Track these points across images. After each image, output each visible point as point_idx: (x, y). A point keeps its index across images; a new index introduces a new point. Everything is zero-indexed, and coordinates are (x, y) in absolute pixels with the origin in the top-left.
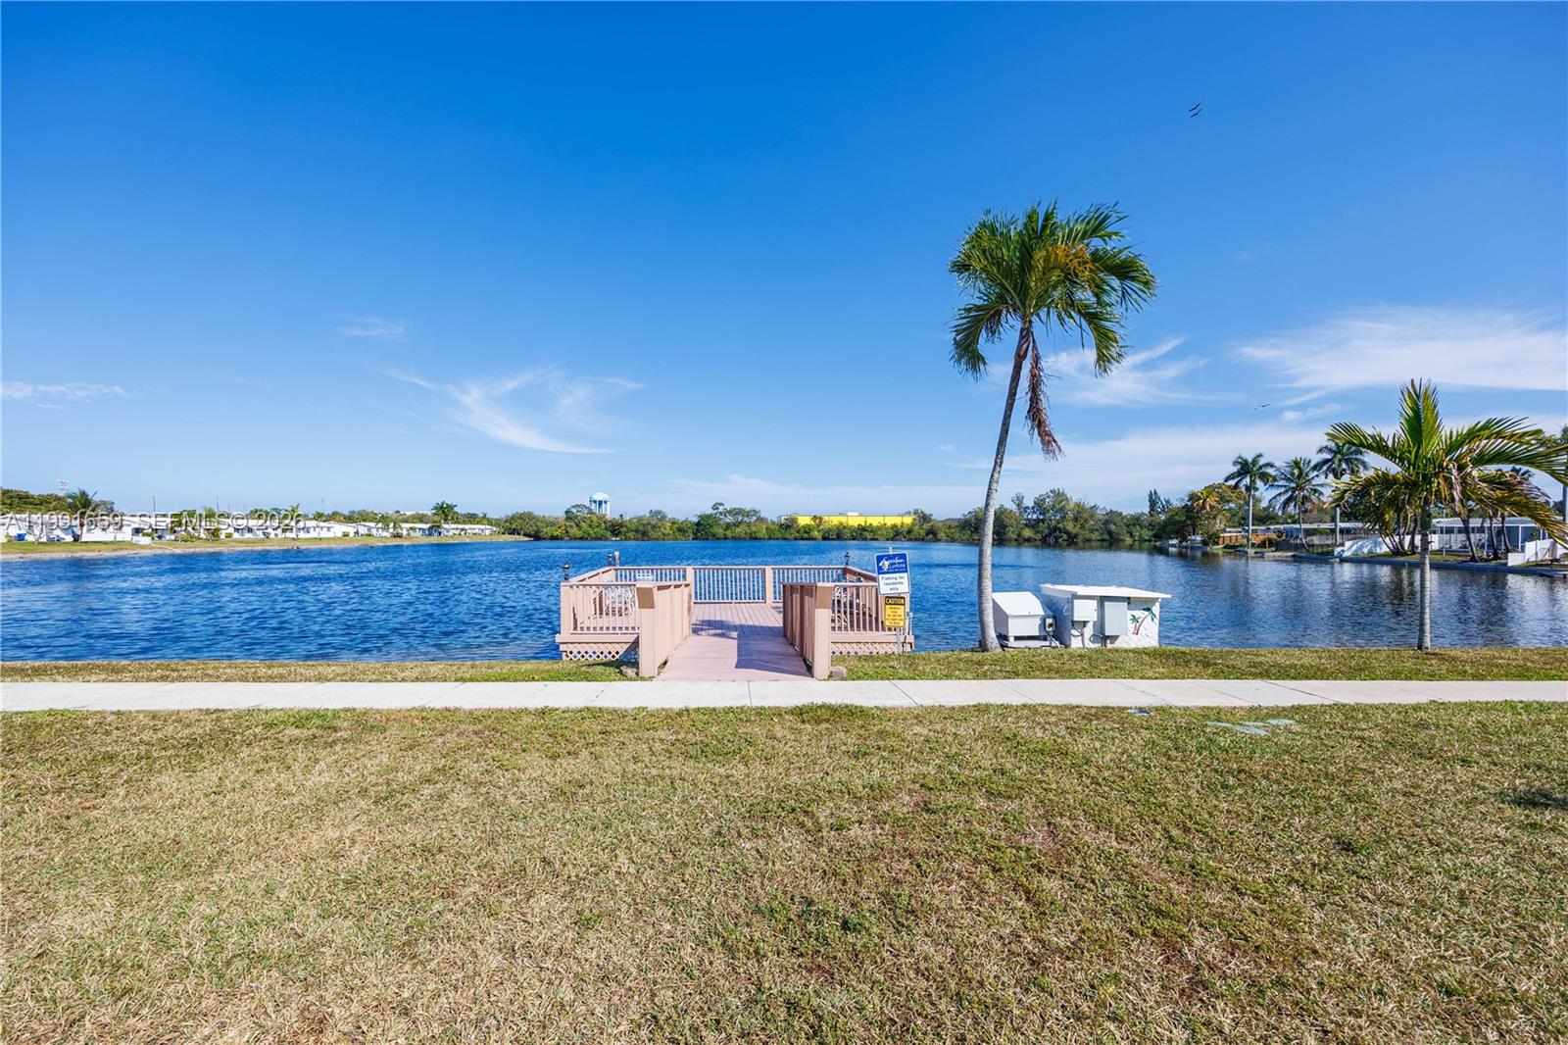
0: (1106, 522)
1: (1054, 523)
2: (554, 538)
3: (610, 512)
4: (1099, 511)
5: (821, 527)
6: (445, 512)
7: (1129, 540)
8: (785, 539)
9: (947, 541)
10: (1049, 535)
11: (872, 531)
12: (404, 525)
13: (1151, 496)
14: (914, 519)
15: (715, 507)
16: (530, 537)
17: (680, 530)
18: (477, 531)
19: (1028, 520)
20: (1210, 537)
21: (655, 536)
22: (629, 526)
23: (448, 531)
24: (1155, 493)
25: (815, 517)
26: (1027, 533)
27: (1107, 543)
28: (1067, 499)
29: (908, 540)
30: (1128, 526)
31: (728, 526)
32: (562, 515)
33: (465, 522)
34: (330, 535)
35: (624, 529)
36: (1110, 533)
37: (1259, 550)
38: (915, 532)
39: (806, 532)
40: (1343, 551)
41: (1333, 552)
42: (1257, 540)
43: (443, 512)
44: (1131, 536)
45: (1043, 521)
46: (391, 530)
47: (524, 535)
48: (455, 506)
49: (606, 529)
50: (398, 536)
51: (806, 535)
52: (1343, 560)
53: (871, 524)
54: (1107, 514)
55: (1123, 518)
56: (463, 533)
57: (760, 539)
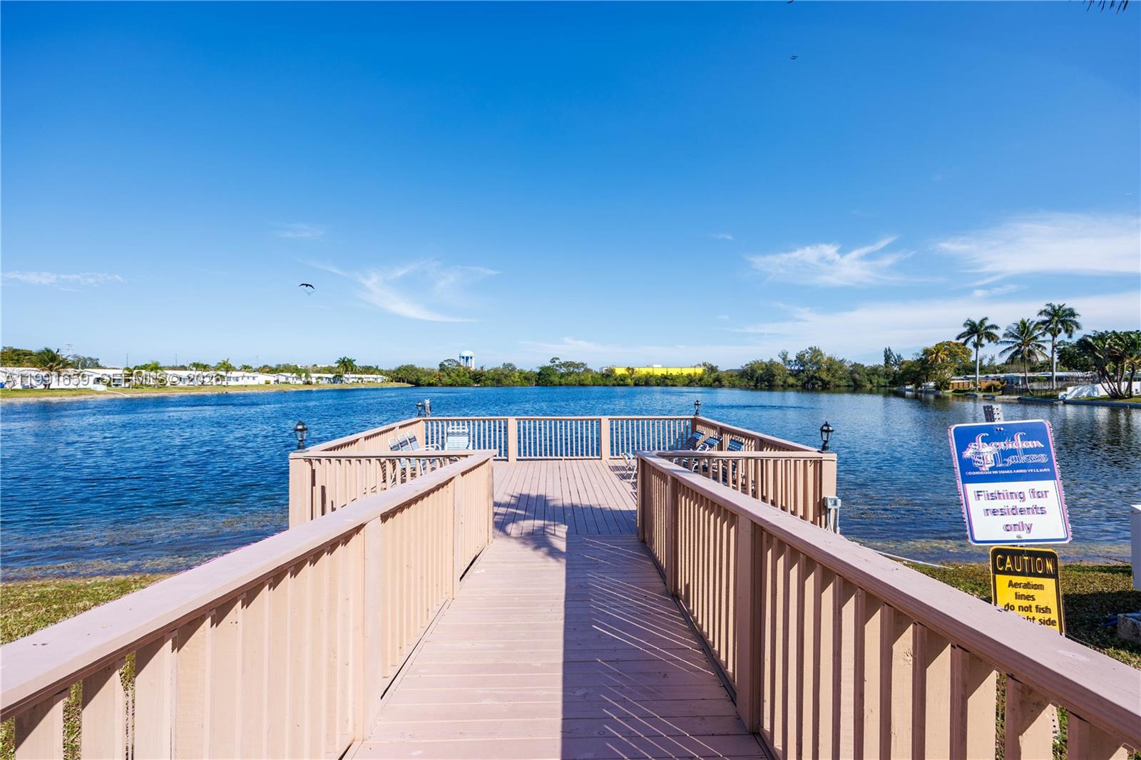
0: (851, 372)
1: (811, 373)
2: (430, 385)
3: (473, 366)
4: (846, 364)
5: (634, 376)
6: (347, 365)
7: (869, 386)
8: (606, 385)
9: (729, 387)
10: (808, 382)
11: (672, 379)
12: (313, 375)
13: (886, 352)
14: (704, 370)
15: (553, 361)
16: (412, 384)
17: (526, 378)
18: (371, 380)
19: (791, 370)
20: (942, 383)
21: (507, 383)
22: (487, 374)
23: (348, 379)
24: (889, 350)
25: (629, 369)
26: (791, 380)
27: (853, 388)
28: (821, 354)
29: (700, 386)
30: (868, 375)
31: (562, 376)
32: (437, 367)
33: (361, 373)
34: (255, 383)
35: (483, 378)
36: (854, 380)
37: (986, 394)
38: (705, 380)
39: (621, 380)
40: (1066, 395)
41: (1058, 396)
42: (984, 385)
43: (345, 365)
44: (871, 382)
45: (803, 371)
46: (303, 379)
47: (408, 382)
48: (354, 360)
49: (470, 378)
50: (308, 383)
51: (622, 382)
52: (1066, 403)
53: (671, 374)
54: (852, 366)
55: (864, 369)
56: (360, 381)
57: (586, 385)
